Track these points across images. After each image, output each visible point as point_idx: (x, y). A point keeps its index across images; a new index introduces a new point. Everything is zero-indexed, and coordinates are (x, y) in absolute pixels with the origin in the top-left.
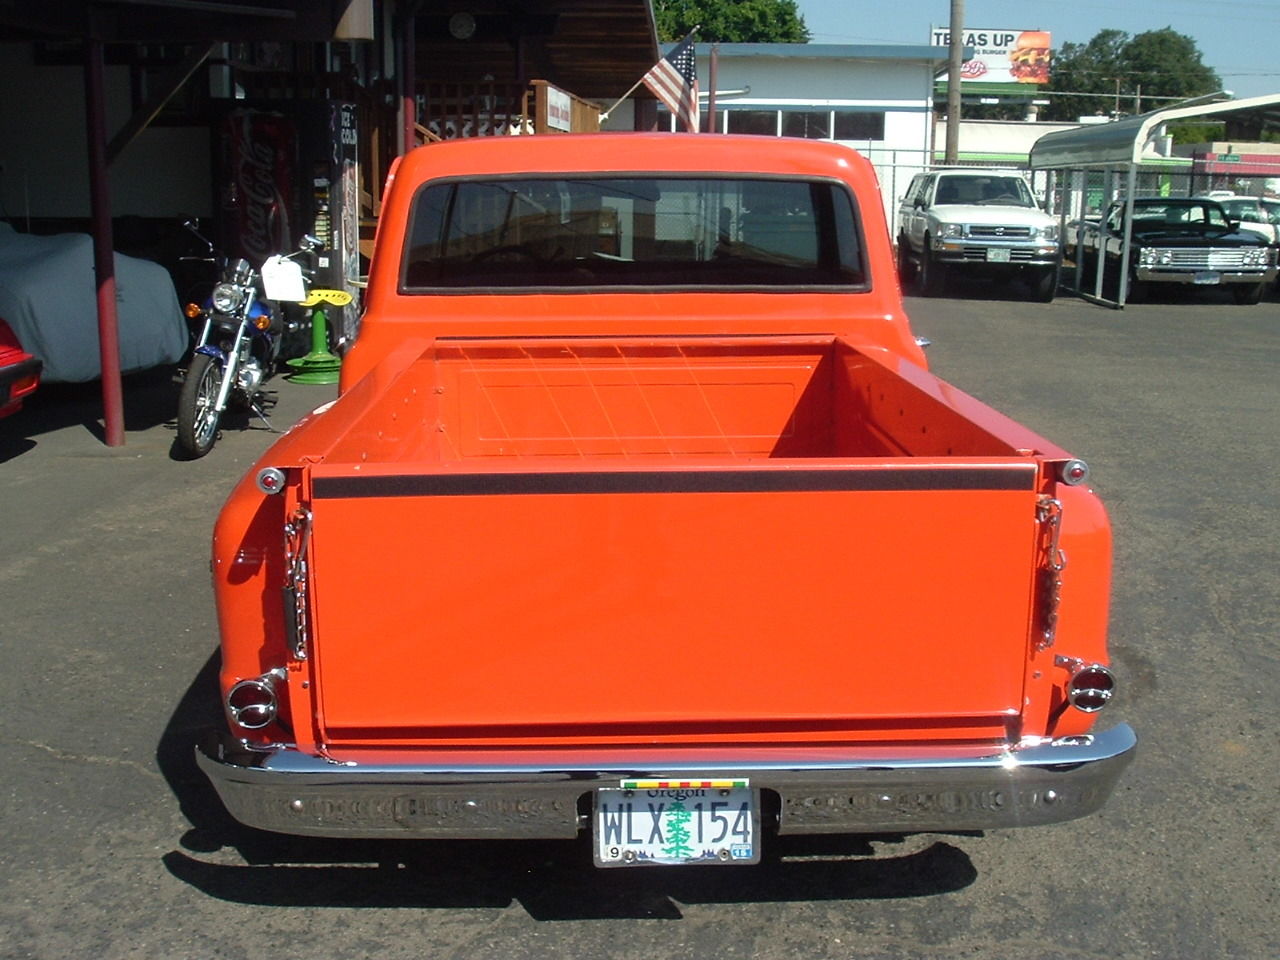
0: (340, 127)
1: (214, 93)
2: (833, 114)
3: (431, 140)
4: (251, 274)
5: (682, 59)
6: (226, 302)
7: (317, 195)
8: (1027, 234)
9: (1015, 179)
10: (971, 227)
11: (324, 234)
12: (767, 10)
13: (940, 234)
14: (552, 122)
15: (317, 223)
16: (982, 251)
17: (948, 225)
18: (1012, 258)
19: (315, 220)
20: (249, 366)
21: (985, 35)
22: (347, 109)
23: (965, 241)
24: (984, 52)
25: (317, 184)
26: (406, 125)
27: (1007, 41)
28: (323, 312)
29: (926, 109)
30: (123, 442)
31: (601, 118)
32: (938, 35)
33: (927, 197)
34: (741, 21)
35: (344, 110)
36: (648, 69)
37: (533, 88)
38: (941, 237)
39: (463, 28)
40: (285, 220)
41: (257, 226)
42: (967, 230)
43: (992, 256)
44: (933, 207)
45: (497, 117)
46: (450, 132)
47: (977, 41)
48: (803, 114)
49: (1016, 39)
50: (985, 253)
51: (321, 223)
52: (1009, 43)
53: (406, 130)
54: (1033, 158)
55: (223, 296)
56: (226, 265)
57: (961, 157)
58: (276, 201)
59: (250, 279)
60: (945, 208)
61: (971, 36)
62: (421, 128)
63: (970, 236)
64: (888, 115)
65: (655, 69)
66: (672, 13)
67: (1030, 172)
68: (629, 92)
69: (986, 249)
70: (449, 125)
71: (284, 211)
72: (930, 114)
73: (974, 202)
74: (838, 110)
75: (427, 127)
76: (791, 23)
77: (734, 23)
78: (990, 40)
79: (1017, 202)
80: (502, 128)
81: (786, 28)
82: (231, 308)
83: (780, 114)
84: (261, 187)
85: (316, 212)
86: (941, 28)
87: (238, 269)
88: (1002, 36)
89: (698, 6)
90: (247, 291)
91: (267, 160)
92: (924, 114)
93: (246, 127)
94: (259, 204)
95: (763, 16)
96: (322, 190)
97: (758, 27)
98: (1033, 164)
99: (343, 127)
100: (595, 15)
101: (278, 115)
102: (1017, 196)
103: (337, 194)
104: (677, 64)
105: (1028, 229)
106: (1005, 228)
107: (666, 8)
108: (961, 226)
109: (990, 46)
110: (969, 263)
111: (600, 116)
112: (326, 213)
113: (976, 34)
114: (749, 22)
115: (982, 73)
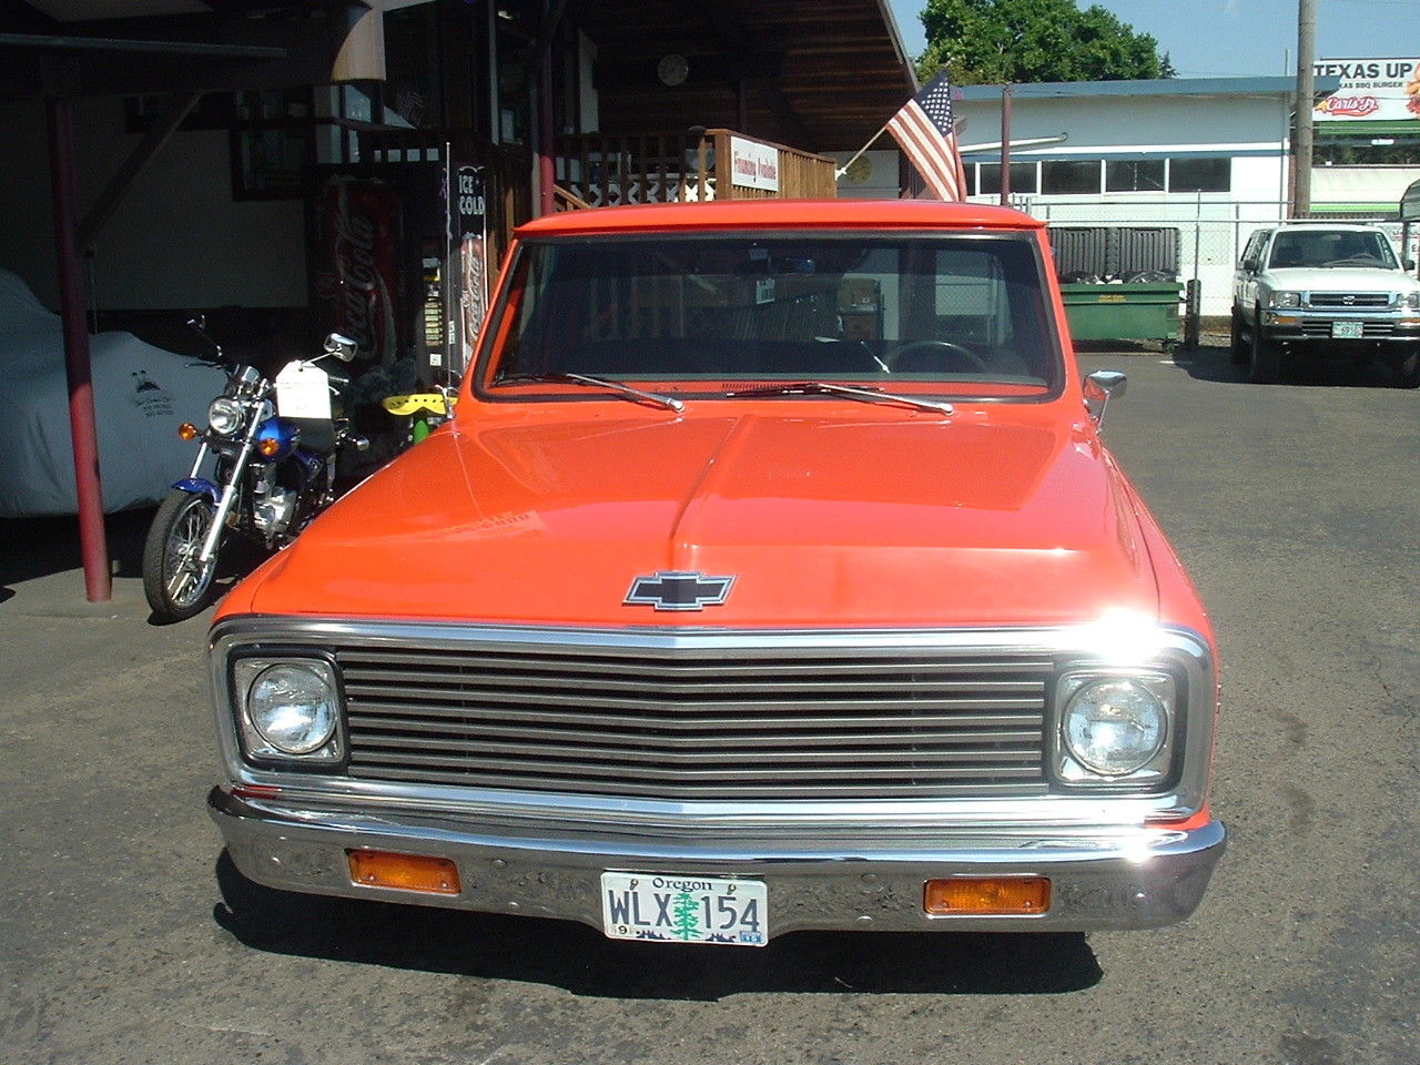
0: (456, 195)
1: (321, 160)
2: (1167, 162)
3: (576, 207)
4: (262, 385)
6: (222, 421)
7: (426, 278)
8: (1386, 303)
9: (1375, 233)
10: (1312, 296)
11: (436, 325)
12: (1120, 48)
13: (1272, 304)
14: (738, 178)
15: (427, 312)
16: (1328, 325)
17: (1283, 292)
18: (1365, 334)
19: (424, 308)
20: (274, 499)
21: (1377, 66)
22: (468, 172)
23: (1303, 314)
24: (1376, 85)
25: (426, 266)
26: (542, 190)
27: (1403, 71)
28: (426, 422)
29: (1281, 153)
30: (109, 595)
31: (838, 173)
32: (1319, 67)
33: (1262, 258)
34: (1090, 61)
35: (463, 173)
36: (893, 113)
37: (710, 139)
38: (1273, 308)
39: (674, 73)
40: (389, 309)
41: (357, 317)
42: (1307, 299)
43: (1339, 332)
44: (1267, 271)
45: (669, 175)
46: (614, 198)
47: (1366, 72)
48: (1131, 163)
49: (1413, 69)
50: (1331, 328)
51: (432, 312)
52: (1405, 74)
53: (543, 195)
54: (1405, 208)
55: (219, 414)
57: (1313, 208)
58: (378, 286)
59: (261, 392)
60: (1279, 273)
61: (1360, 67)
62: (563, 192)
63: (1311, 306)
64: (1235, 161)
65: (902, 113)
66: (1010, 57)
67: (1401, 224)
68: (870, 143)
69: (1331, 323)
70: (613, 188)
71: (387, 299)
72: (1286, 159)
73: (1319, 264)
74: (1173, 157)
75: (569, 190)
76: (1149, 62)
77: (1082, 63)
78: (1382, 70)
79: (1379, 263)
80: (675, 189)
81: (1143, 67)
82: (230, 429)
83: (1104, 163)
84: (359, 270)
85: (425, 300)
86: (1322, 60)
87: (244, 379)
88: (1397, 65)
89: (1041, 47)
90: (254, 406)
91: (366, 236)
92: (1279, 159)
93: (342, 200)
94: (357, 289)
95: (1115, 55)
96: (432, 272)
97: (1110, 68)
98: (1406, 214)
99: (463, 194)
100: (833, 50)
101: (378, 182)
102: (1378, 257)
103: (454, 276)
104: (926, 104)
105: (1387, 296)
106: (1356, 296)
107: (1004, 51)
108: (1299, 295)
109: (1383, 77)
110: (1310, 339)
111: (836, 171)
112: (437, 300)
113: (1366, 64)
114: (1100, 62)
115: (1372, 110)
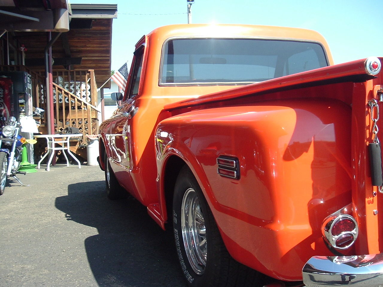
5: (123, 71)
6: (8, 133)
7: (20, 106)
15: (20, 116)
19: (19, 115)
25: (20, 102)
35: (28, 76)
40: (8, 115)
51: (22, 116)
53: (50, 84)
55: (7, 130)
56: (5, 120)
58: (4, 108)
62: (55, 84)
65: (115, 74)
85: (20, 112)
90: (16, 129)
96: (22, 104)
99: (28, 82)
101: (5, 77)
103: (27, 106)
104: (121, 72)
